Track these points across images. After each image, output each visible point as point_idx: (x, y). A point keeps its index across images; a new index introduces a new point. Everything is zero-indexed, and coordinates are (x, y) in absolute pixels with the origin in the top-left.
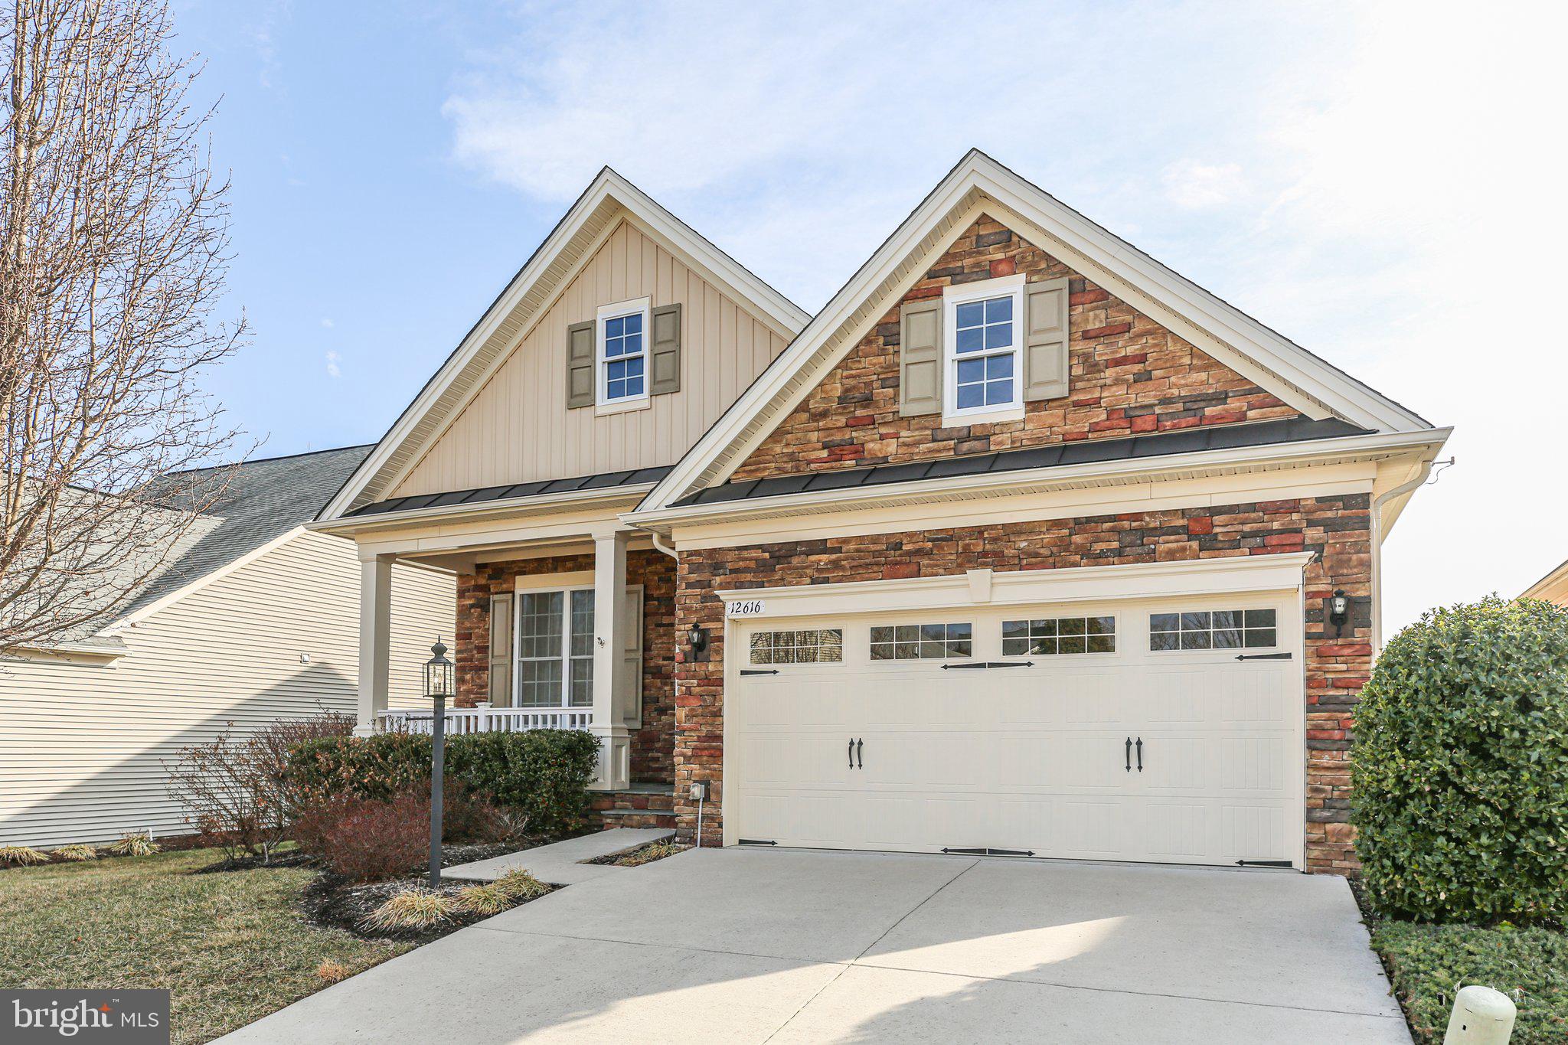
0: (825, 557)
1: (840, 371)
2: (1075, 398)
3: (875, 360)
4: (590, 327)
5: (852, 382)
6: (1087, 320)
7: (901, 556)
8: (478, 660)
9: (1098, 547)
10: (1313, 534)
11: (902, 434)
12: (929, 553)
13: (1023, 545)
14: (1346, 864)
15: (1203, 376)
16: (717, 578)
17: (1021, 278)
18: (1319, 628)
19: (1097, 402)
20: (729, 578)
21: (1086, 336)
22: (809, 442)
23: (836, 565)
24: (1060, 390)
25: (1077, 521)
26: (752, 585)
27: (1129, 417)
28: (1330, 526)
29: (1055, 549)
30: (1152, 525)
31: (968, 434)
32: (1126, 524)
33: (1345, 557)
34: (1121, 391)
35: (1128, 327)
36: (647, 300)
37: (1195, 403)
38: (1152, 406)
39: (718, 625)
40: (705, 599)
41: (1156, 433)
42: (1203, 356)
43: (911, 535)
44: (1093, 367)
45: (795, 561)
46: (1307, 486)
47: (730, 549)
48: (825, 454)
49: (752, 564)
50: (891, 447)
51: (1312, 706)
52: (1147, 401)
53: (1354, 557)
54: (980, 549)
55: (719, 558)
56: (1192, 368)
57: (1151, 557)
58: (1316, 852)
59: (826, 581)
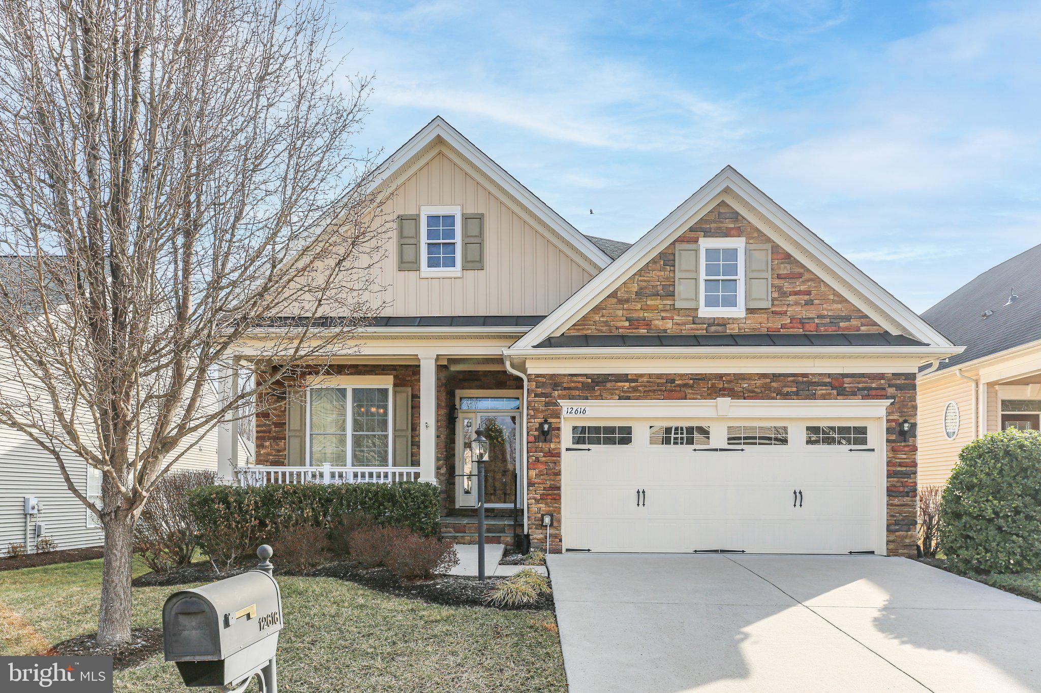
0: (627, 384)
1: (637, 277)
2: (774, 309)
3: (659, 273)
4: (416, 219)
5: (644, 284)
6: (779, 268)
7: (675, 387)
8: (275, 432)
9: (786, 390)
10: (891, 391)
11: (675, 317)
12: (692, 387)
13: (745, 386)
14: (905, 551)
15: (840, 306)
16: (556, 392)
17: (743, 240)
18: (893, 437)
19: (785, 313)
20: (564, 392)
21: (779, 277)
22: (617, 316)
23: (635, 389)
24: (766, 304)
25: (774, 375)
26: (580, 398)
27: (802, 322)
28: (899, 387)
29: (763, 389)
30: (814, 380)
31: (713, 322)
32: (800, 379)
33: (905, 403)
34: (798, 309)
35: (800, 276)
36: (459, 208)
37: (836, 319)
38: (813, 318)
39: (558, 420)
40: (547, 404)
41: (815, 333)
42: (840, 296)
43: (681, 376)
44: (784, 294)
45: (609, 385)
46: (888, 368)
47: (565, 375)
48: (627, 324)
49: (580, 385)
50: (669, 324)
51: (889, 476)
52: (811, 316)
53: (910, 404)
54: (721, 386)
55: (558, 380)
56: (834, 301)
57: (813, 397)
58: (892, 546)
59: (628, 398)
